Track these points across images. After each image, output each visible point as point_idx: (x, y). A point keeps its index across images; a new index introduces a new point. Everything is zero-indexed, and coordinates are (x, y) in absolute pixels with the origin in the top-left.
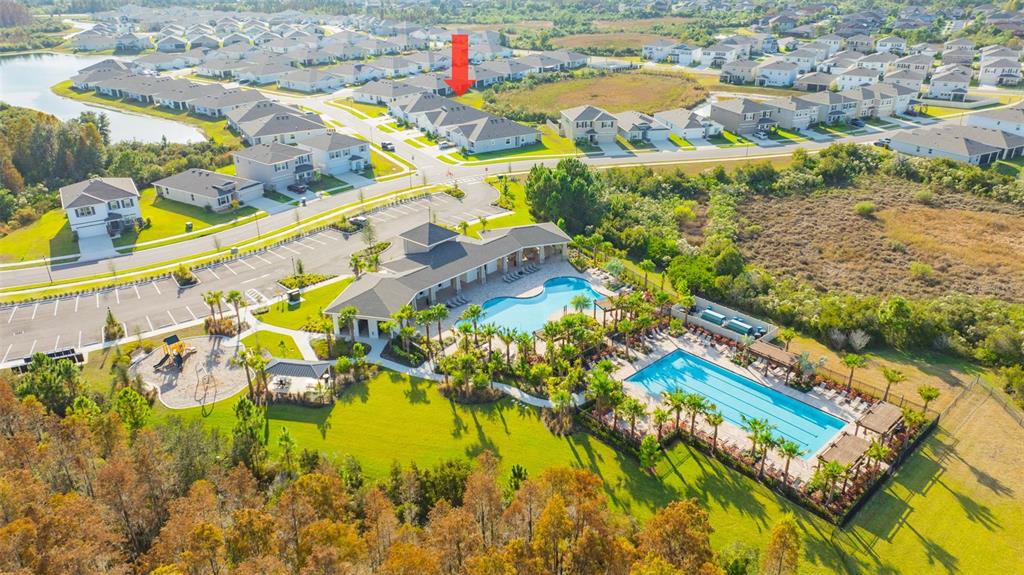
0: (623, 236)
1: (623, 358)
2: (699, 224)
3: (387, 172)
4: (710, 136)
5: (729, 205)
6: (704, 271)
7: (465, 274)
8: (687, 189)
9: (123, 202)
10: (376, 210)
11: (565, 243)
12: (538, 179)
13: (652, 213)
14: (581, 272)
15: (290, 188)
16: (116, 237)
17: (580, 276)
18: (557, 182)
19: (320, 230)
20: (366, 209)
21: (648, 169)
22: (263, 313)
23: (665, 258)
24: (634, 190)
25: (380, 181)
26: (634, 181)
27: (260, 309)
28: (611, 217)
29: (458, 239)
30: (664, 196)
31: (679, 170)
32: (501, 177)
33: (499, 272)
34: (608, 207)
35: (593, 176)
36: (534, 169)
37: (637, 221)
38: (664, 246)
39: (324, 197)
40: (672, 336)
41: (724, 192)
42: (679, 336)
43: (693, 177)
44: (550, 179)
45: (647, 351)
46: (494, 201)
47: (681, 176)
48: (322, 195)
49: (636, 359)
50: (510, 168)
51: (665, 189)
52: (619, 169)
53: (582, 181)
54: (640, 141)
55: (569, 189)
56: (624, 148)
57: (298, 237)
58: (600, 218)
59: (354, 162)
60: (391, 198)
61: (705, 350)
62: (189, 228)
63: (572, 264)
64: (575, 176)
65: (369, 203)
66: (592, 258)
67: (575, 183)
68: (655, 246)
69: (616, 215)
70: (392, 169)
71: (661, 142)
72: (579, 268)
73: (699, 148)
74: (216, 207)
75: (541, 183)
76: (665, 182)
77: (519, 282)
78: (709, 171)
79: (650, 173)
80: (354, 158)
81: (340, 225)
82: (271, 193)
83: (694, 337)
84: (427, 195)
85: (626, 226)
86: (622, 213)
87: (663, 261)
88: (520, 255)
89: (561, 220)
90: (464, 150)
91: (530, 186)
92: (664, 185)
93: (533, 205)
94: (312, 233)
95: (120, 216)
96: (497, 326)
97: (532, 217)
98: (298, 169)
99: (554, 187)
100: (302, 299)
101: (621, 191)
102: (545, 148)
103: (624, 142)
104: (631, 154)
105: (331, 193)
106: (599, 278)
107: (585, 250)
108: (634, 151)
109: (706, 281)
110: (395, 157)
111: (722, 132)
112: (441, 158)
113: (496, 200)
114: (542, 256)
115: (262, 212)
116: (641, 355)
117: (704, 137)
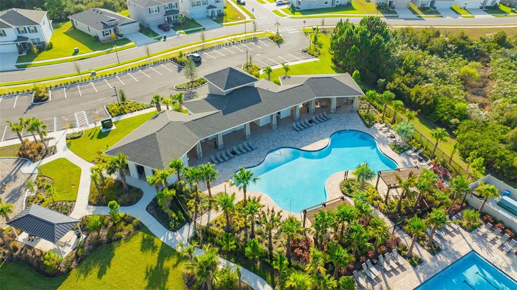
0: (413, 92)
1: (405, 257)
2: (481, 84)
3: (233, 19)
4: (487, 7)
5: (510, 68)
6: (497, 142)
7: (259, 120)
8: (469, 51)
9: (28, 28)
10: (212, 48)
11: (358, 96)
12: (341, 33)
13: (439, 71)
14: (368, 126)
15: (160, 27)
16: (23, 54)
17: (366, 130)
18: (358, 36)
19: (163, 62)
20: (205, 47)
21: (436, 30)
22: (75, 138)
23: (453, 121)
24: (423, 48)
25: (226, 25)
26: (424, 41)
27: (74, 134)
28: (403, 72)
29: (256, 85)
30: (449, 56)
31: (463, 33)
32: (314, 29)
33: (291, 118)
34: (400, 61)
35: (390, 34)
36: (340, 24)
37: (426, 78)
38: (453, 107)
39: (181, 35)
40: (464, 228)
41: (505, 55)
42: (472, 229)
43: (475, 40)
44: (352, 33)
45: (435, 250)
46: (305, 48)
47: (465, 38)
48: (181, 33)
49: (421, 261)
50: (323, 22)
51: (450, 49)
52: (412, 29)
53: (381, 38)
54: (428, 8)
55: (368, 44)
56: (414, 13)
57: (144, 67)
58: (392, 73)
59: (210, 11)
60: (225, 40)
61: (508, 260)
62: (76, 52)
63: (360, 116)
64: (374, 32)
65: (209, 43)
66: (381, 111)
67: (374, 39)
68: (443, 107)
69: (407, 71)
70: (238, 17)
71: (444, 10)
72: (367, 122)
73: (477, 16)
74: (101, 37)
75: (344, 36)
76: (451, 43)
77: (307, 131)
78: (490, 36)
79: (437, 34)
80: (211, 7)
81: (179, 59)
82: (145, 30)
83: (491, 236)
84: (255, 40)
85: (416, 83)
86: (413, 68)
87: (450, 124)
88: (313, 103)
89: (356, 72)
90: (293, 7)
91: (335, 38)
92: (450, 46)
93: (335, 54)
94: (156, 64)
95: (27, 39)
96: (261, 203)
97: (333, 65)
98: (167, 13)
99: (354, 41)
100: (114, 127)
101: (412, 49)
102: (353, 9)
103: (415, 8)
104: (420, 18)
105: (187, 33)
106: (385, 135)
107: (375, 103)
108: (423, 15)
109: (502, 158)
110: (243, 9)
111: (498, 4)
112: (275, 12)
113: (306, 47)
114: (334, 105)
115: (133, 43)
116: (426, 255)
117: (481, 8)
